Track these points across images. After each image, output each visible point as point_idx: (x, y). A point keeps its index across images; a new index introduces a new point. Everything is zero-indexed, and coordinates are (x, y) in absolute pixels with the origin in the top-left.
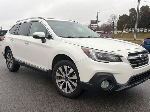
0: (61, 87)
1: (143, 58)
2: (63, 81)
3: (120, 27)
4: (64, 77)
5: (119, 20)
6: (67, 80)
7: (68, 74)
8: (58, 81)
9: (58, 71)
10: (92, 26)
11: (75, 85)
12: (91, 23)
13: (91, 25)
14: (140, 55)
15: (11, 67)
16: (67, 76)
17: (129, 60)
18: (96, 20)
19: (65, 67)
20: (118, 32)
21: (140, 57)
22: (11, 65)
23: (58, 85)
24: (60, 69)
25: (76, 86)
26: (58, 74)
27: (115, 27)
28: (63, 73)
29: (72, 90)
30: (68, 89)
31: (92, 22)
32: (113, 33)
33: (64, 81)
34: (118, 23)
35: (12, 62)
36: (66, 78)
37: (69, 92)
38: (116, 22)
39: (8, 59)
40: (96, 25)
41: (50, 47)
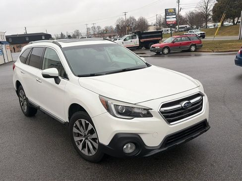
0: (80, 147)
1: (189, 107)
2: (82, 140)
3: (217, 17)
4: (83, 134)
5: (216, 4)
6: (87, 139)
7: (87, 131)
8: (76, 139)
9: (75, 125)
10: (167, 20)
11: (96, 146)
12: (166, 15)
13: (166, 18)
14: (183, 104)
15: (25, 111)
16: (86, 133)
17: (162, 113)
18: (175, 9)
19: (83, 121)
20: (214, 25)
21: (183, 105)
22: (26, 108)
23: (77, 145)
24: (77, 123)
25: (97, 148)
26: (75, 130)
27: (210, 17)
28: (81, 129)
29: (93, 152)
30: (89, 150)
31: (167, 13)
32: (206, 28)
33: (84, 139)
34: (214, 10)
35: (26, 103)
36: (85, 135)
37: (91, 155)
38: (211, 7)
39: (21, 99)
40: (175, 16)
41: (64, 91)
